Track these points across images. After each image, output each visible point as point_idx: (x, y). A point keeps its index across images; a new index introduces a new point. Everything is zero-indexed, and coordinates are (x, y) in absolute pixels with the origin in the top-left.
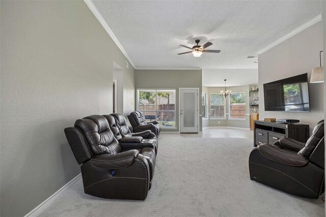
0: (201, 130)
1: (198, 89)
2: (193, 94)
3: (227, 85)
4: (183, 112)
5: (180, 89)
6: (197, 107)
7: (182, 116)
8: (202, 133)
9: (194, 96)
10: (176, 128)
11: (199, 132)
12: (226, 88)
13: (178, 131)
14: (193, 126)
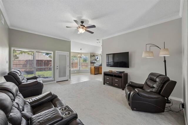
0: (70, 78)
1: (69, 53)
2: (66, 55)
3: (82, 52)
4: (58, 67)
5: (56, 51)
6: (68, 64)
7: (58, 70)
8: (70, 80)
9: (66, 57)
10: (53, 79)
11: (69, 79)
12: (81, 54)
13: (55, 81)
14: (65, 76)
